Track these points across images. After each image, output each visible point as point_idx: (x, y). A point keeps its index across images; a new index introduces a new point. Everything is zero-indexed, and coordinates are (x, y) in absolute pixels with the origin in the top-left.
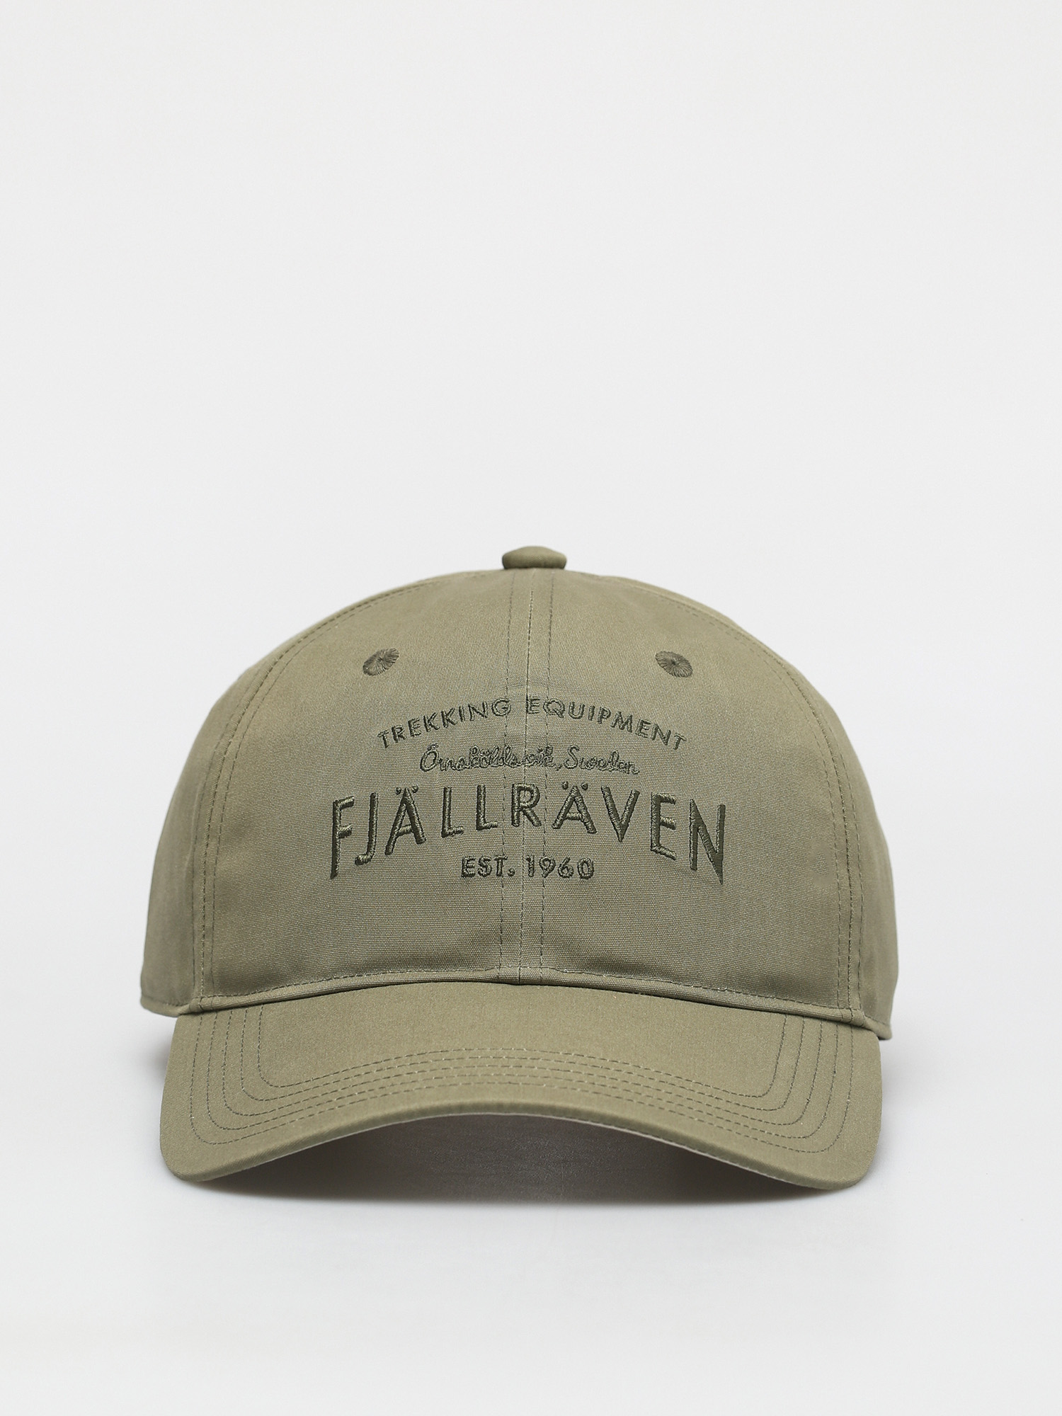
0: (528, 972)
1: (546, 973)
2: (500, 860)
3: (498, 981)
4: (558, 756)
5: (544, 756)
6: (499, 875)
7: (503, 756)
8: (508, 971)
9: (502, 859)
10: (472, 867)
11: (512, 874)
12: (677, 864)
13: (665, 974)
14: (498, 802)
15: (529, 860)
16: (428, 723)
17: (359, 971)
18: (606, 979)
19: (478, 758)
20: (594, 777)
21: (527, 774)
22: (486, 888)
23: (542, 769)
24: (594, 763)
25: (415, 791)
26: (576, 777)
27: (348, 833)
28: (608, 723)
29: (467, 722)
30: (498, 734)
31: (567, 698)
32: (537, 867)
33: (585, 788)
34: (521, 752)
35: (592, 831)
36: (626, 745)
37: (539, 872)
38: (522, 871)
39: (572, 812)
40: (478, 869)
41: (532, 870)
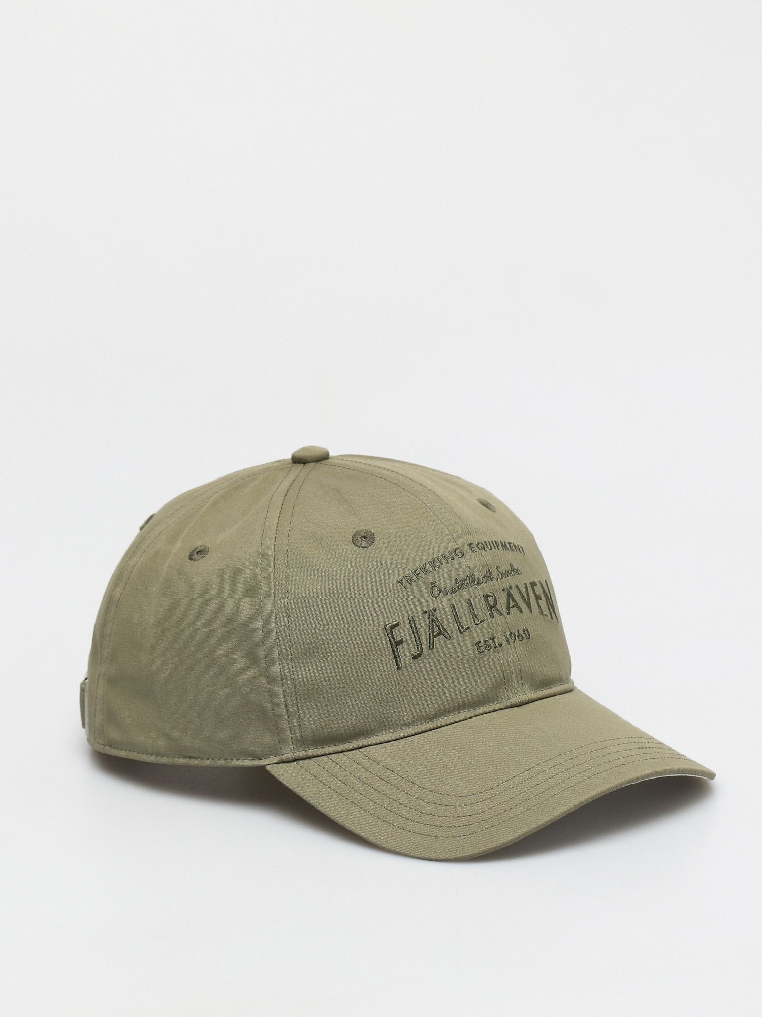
0: (522, 698)
2: (493, 639)
3: (511, 707)
4: (495, 574)
5: (489, 575)
6: (496, 647)
7: (472, 580)
8: (514, 700)
10: (482, 646)
11: (501, 645)
14: (480, 606)
15: (505, 635)
16: (424, 569)
17: (430, 719)
19: (460, 585)
20: (510, 580)
21: (487, 587)
22: (492, 657)
23: (491, 582)
24: (507, 573)
25: (435, 610)
26: (505, 583)
27: (401, 642)
28: (500, 548)
29: (445, 565)
30: (465, 568)
31: (481, 539)
32: (510, 638)
33: (510, 588)
34: (479, 575)
35: (521, 611)
36: (512, 558)
37: (511, 641)
38: (505, 643)
39: (511, 603)
40: (485, 647)
41: (508, 641)
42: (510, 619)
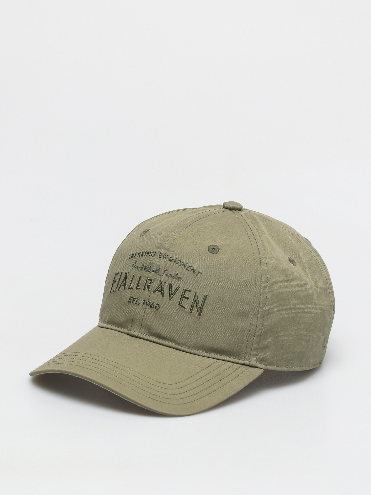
0: (136, 333)
1: (141, 335)
3: (128, 334)
4: (161, 272)
5: (157, 271)
6: (136, 303)
7: (149, 268)
8: (132, 332)
9: (138, 299)
10: (131, 299)
11: (139, 304)
12: (186, 310)
13: (175, 342)
14: (143, 281)
15: (144, 301)
16: (139, 254)
18: (156, 340)
19: (143, 268)
20: (169, 280)
21: (152, 275)
22: (132, 306)
23: (155, 275)
24: (170, 276)
25: (129, 274)
26: (164, 279)
28: (179, 264)
29: (146, 256)
30: (149, 262)
31: (171, 255)
32: (146, 303)
33: (165, 283)
34: (153, 268)
35: (163, 296)
36: (181, 272)
37: (145, 305)
38: (141, 304)
39: (160, 290)
40: (132, 301)
41: (144, 304)
42: (152, 295)
